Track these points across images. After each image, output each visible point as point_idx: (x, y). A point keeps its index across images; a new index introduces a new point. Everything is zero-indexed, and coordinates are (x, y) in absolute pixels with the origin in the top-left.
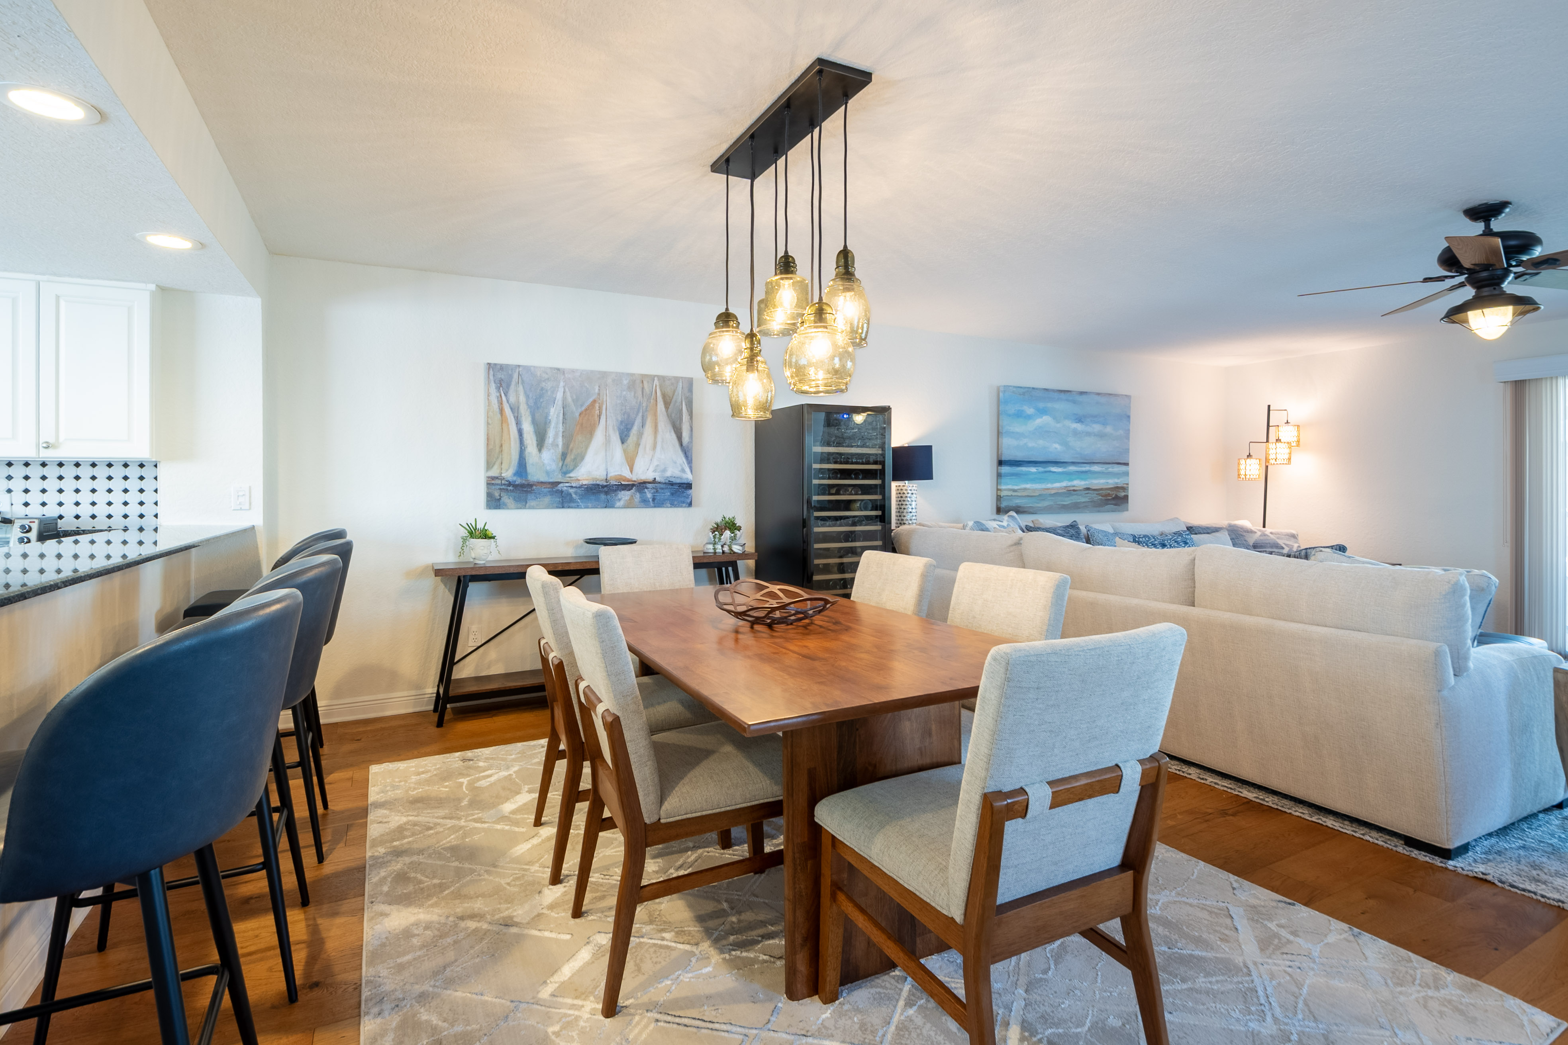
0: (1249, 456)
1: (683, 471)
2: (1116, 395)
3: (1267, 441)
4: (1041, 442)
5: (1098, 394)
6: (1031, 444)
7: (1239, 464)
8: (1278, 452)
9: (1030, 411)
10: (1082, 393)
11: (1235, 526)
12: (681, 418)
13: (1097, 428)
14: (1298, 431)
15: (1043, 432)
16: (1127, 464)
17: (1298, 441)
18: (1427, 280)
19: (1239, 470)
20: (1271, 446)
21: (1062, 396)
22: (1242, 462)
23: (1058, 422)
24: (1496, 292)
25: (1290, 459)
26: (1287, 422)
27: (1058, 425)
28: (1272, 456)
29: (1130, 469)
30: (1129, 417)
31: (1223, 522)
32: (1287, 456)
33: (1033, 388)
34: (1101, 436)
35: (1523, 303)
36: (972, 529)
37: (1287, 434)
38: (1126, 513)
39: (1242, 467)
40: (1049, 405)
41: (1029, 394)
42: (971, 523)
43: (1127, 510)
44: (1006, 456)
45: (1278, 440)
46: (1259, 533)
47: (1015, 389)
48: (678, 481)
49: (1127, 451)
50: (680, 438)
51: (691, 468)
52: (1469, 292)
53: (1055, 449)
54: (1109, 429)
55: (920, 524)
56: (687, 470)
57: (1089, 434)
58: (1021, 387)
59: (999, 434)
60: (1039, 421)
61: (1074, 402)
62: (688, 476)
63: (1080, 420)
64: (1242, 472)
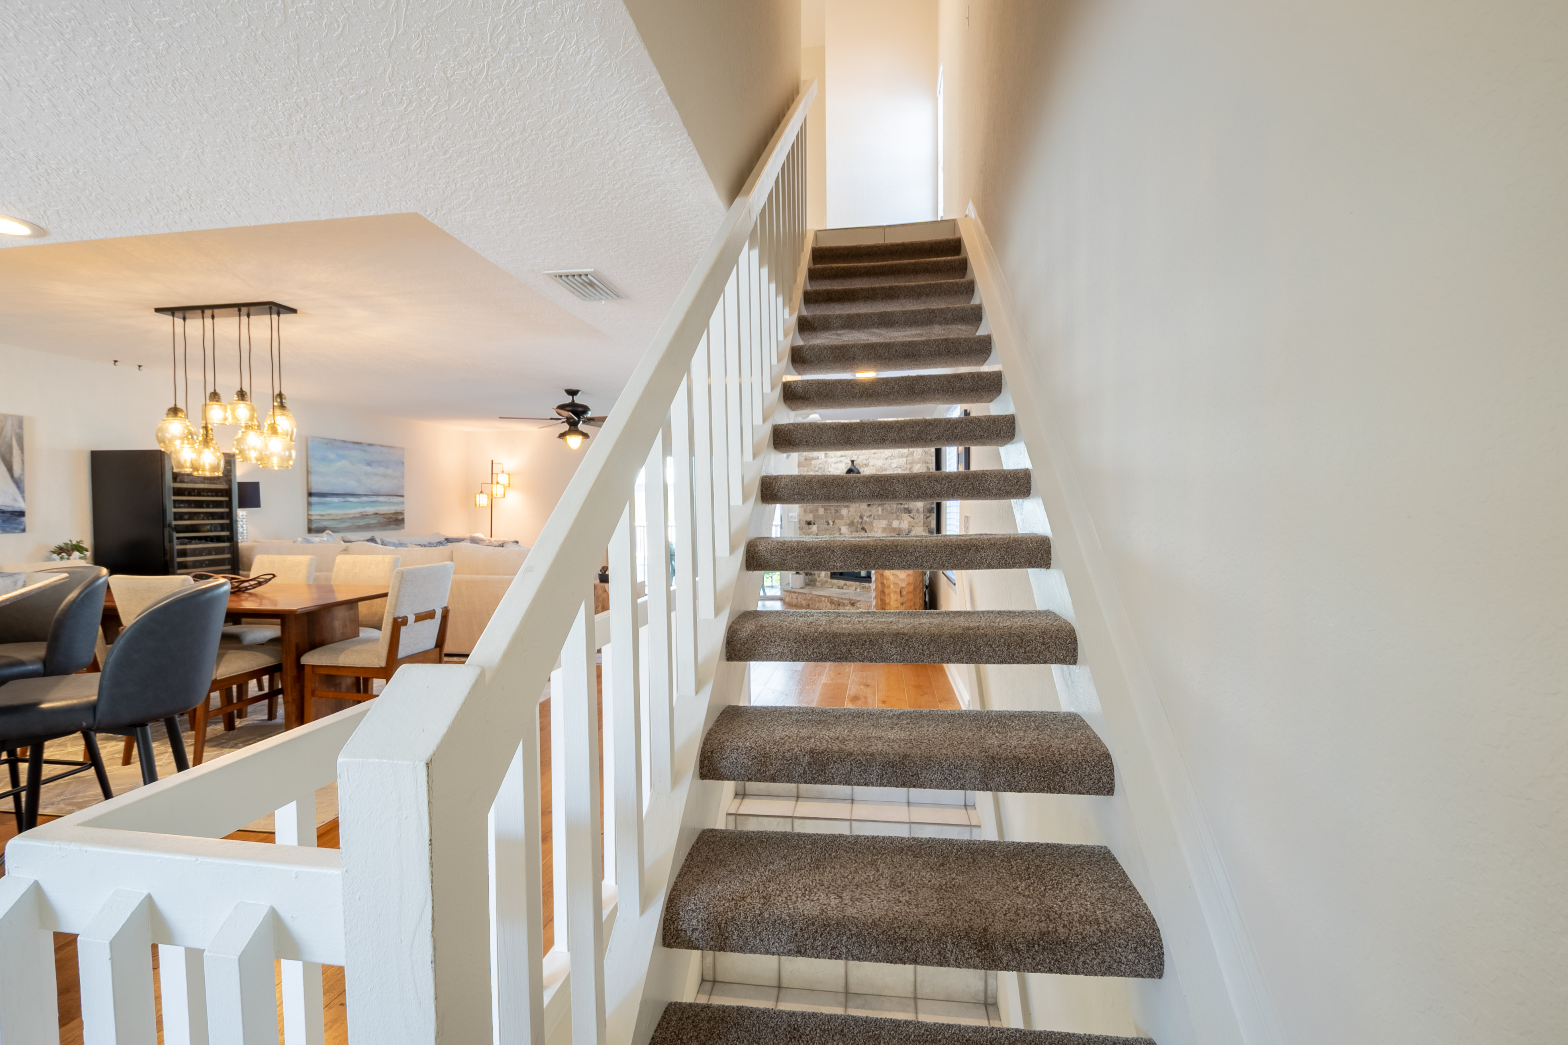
0: (481, 492)
1: (15, 500)
2: (393, 447)
3: (492, 483)
4: (341, 480)
5: (382, 446)
6: (334, 481)
7: (475, 497)
8: (498, 490)
9: (332, 456)
10: (370, 445)
11: (474, 537)
12: (11, 453)
13: (381, 470)
14: (509, 478)
15: (342, 472)
16: (403, 496)
17: (509, 484)
18: (551, 419)
19: (475, 501)
20: (494, 486)
21: (356, 446)
22: (477, 496)
23: (353, 465)
24: (576, 429)
25: (504, 495)
26: (503, 472)
27: (354, 468)
28: (494, 493)
29: (405, 499)
30: (403, 463)
31: (467, 535)
32: (502, 493)
33: (334, 440)
34: (385, 476)
35: (585, 435)
36: (301, 543)
37: (503, 479)
38: (403, 530)
39: (477, 499)
40: (347, 452)
41: (331, 443)
42: (300, 539)
43: (404, 528)
44: (315, 489)
45: (498, 483)
46: (488, 541)
47: (321, 441)
48: (10, 509)
49: (403, 487)
50: (10, 470)
51: (23, 497)
52: (566, 427)
53: (351, 485)
54: (390, 471)
55: (255, 541)
56: (20, 499)
57: (376, 474)
58: (325, 439)
59: (308, 472)
60: (339, 464)
61: (365, 451)
62: (20, 505)
63: (369, 464)
64: (478, 503)
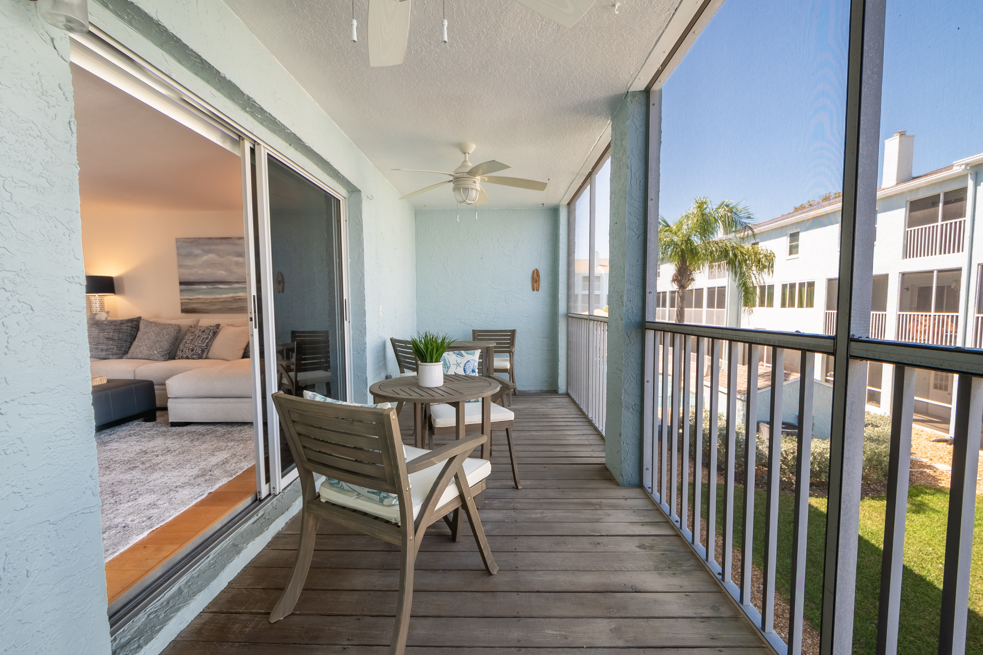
4: (209, 270)
6: (200, 272)
9: (197, 251)
15: (210, 264)
21: (224, 241)
23: (222, 257)
27: (222, 259)
33: (199, 238)
40: (213, 247)
41: (196, 242)
44: (187, 279)
47: (184, 240)
53: (220, 274)
58: (190, 238)
59: (180, 266)
60: (205, 258)
